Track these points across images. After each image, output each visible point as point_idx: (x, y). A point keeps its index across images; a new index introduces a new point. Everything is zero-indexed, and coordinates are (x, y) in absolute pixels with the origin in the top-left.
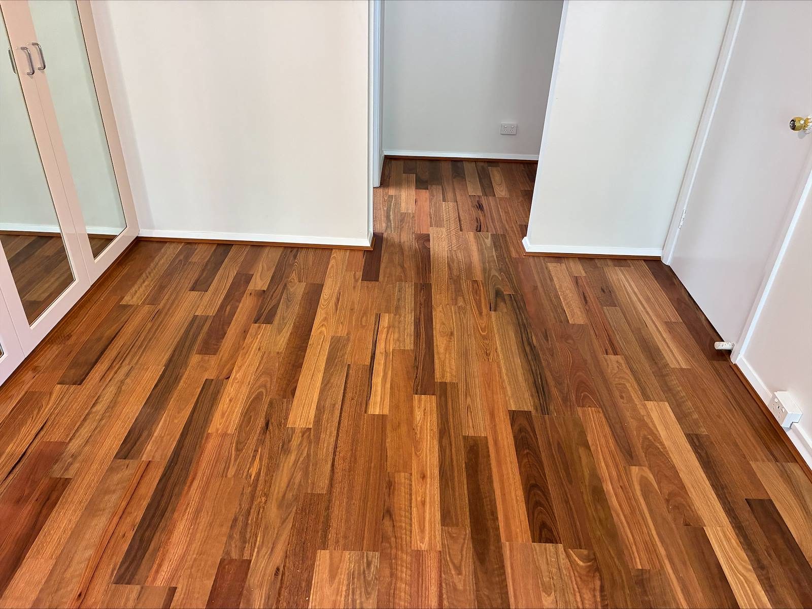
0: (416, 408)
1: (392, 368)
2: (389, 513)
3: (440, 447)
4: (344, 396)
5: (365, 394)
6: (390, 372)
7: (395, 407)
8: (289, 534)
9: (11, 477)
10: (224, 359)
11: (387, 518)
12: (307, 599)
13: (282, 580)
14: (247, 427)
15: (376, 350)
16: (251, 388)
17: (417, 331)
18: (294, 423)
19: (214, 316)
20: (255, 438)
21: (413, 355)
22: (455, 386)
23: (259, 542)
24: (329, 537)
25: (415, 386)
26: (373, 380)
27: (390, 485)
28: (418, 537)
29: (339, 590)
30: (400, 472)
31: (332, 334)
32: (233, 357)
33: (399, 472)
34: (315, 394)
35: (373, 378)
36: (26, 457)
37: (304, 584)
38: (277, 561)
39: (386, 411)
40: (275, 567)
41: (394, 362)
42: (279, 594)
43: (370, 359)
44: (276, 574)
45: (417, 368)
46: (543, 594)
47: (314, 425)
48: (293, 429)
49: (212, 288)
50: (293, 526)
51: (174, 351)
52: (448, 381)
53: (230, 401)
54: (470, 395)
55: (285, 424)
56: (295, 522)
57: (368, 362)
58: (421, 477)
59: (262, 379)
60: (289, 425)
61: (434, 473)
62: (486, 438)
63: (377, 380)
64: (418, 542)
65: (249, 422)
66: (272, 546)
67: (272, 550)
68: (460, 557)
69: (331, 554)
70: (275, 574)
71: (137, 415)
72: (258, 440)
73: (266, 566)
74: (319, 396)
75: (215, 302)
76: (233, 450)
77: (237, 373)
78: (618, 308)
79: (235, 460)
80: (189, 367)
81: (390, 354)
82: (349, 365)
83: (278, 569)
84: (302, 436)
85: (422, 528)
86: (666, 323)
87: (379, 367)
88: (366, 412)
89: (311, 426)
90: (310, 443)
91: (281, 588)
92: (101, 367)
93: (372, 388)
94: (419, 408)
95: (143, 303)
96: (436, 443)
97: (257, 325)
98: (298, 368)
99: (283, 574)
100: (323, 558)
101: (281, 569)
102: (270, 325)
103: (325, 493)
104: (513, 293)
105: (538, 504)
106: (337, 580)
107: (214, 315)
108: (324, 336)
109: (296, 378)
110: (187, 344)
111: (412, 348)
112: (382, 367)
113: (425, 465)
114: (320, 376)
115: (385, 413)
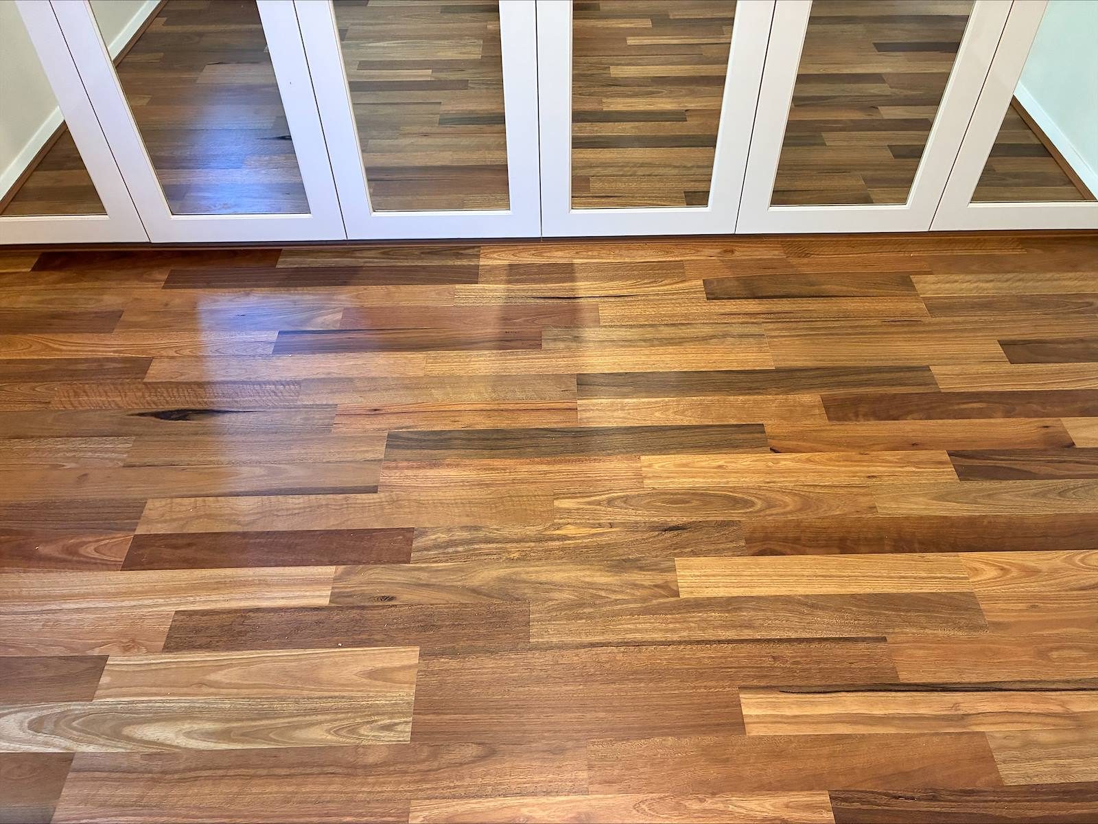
0: (785, 800)
1: (908, 736)
2: (490, 754)
4: (780, 641)
5: (798, 682)
6: (892, 731)
7: (777, 749)
8: (450, 602)
9: (542, 301)
10: (824, 434)
11: (479, 751)
12: (340, 645)
13: (375, 607)
14: (663, 502)
15: (961, 694)
16: (760, 488)
18: (685, 568)
19: (940, 392)
20: (638, 519)
21: (980, 784)
23: (438, 567)
24: (443, 660)
25: (860, 795)
26: (849, 694)
27: (556, 752)
29: (348, 686)
30: (590, 769)
31: (979, 591)
32: (834, 445)
33: (590, 767)
34: (775, 589)
35: (860, 694)
36: (573, 301)
37: (364, 637)
38: (404, 596)
39: (754, 731)
40: (393, 595)
41: (936, 739)
42: (353, 608)
44: (383, 598)
45: (934, 799)
47: (687, 600)
48: (673, 569)
49: (1022, 367)
50: (466, 605)
51: (818, 369)
53: (720, 467)
55: (680, 555)
56: (470, 606)
57: (905, 677)
58: (579, 813)
59: (787, 499)
60: (679, 561)
63: (852, 704)
65: (671, 503)
66: (431, 584)
67: (423, 585)
69: (411, 667)
71: (661, 371)
72: (637, 523)
73: (398, 583)
75: (985, 382)
76: (607, 496)
77: (793, 460)
79: (589, 503)
80: (784, 397)
81: (964, 727)
82: (884, 639)
83: (392, 599)
84: (656, 586)
87: (897, 704)
88: (743, 688)
89: (683, 596)
90: (644, 600)
91: (362, 608)
92: (752, 306)
93: (822, 695)
94: (787, 806)
95: (924, 299)
97: (946, 457)
98: (839, 548)
99: (383, 607)
100: (406, 656)
101: (391, 603)
102: (956, 477)
103: (531, 640)
106: (367, 681)
107: (942, 391)
108: (966, 578)
109: (808, 550)
110: (845, 378)
112: (904, 711)
114: (830, 589)
115: (748, 728)
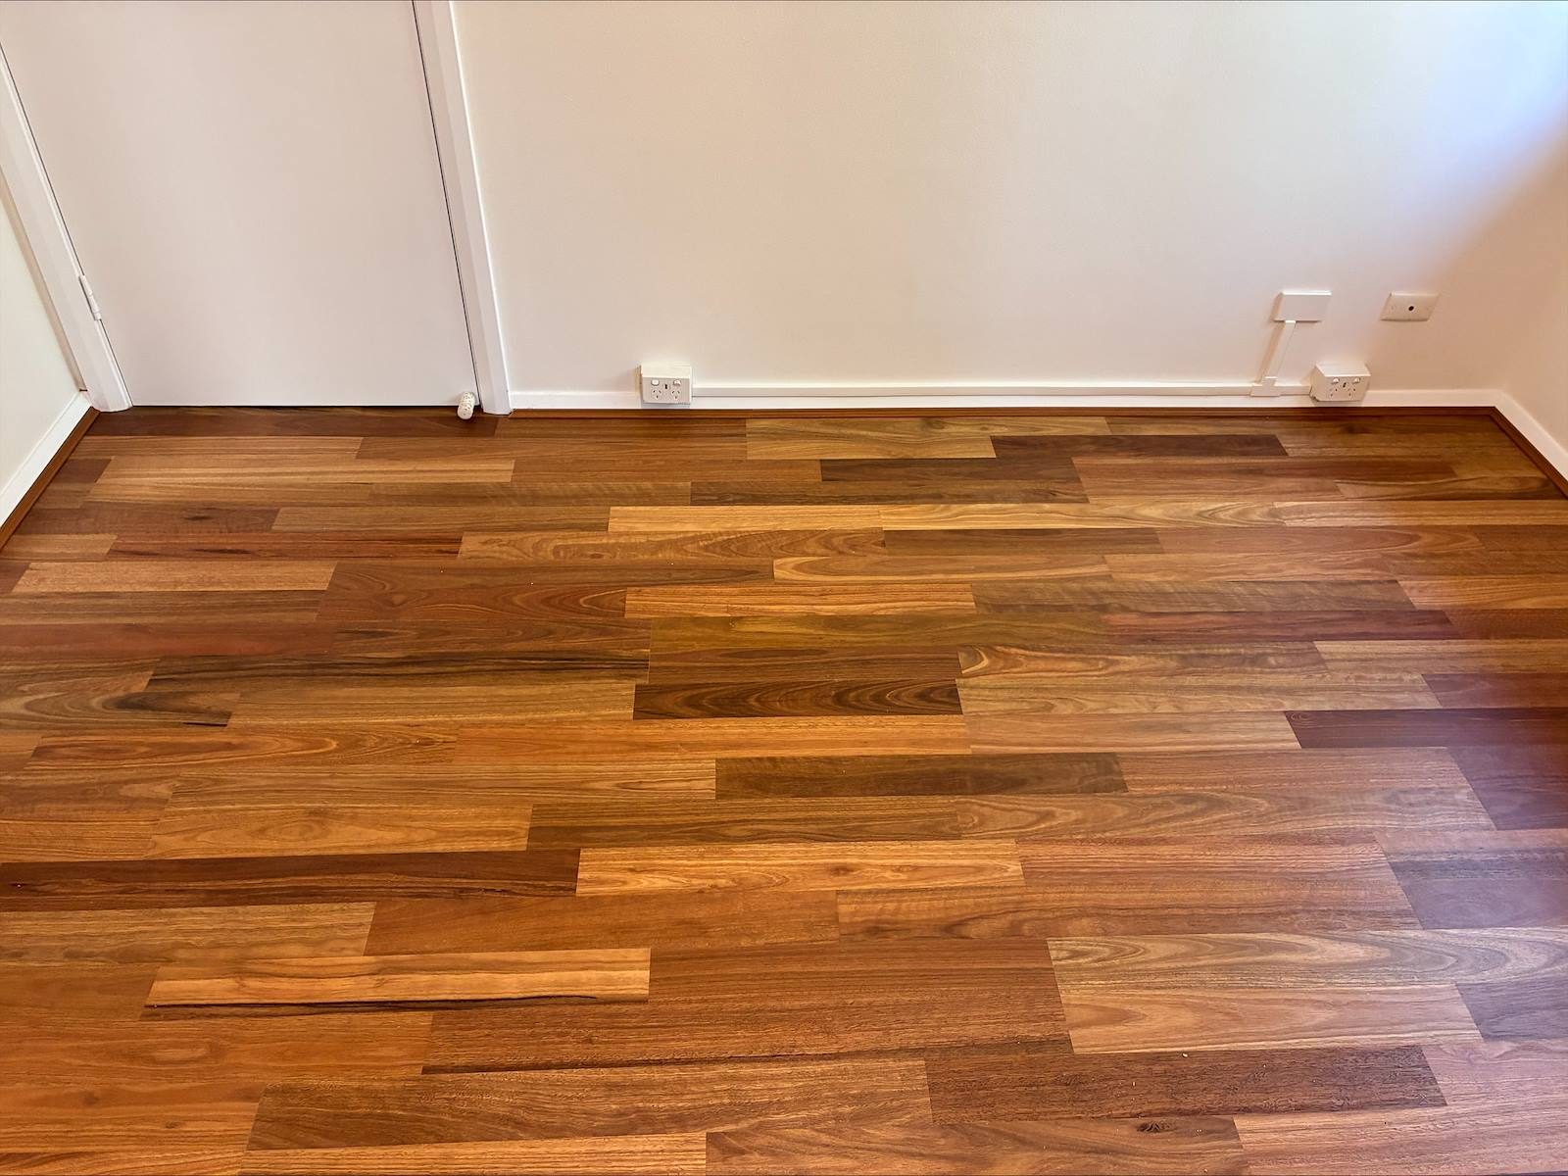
1: (459, 950)
2: (951, 928)
3: (754, 839)
4: (574, 1065)
5: (567, 1009)
6: (476, 956)
7: (621, 935)
8: (1053, 1122)
11: (964, 931)
12: (1186, 1055)
13: (1161, 1114)
15: (362, 1000)
17: (288, 895)
21: (403, 903)
22: (539, 811)
24: (1037, 1035)
25: (541, 893)
26: (510, 996)
27: (876, 930)
28: (997, 876)
29: (1148, 1001)
30: (837, 913)
33: (836, 916)
35: (495, 997)
37: (1157, 1068)
38: (1126, 1133)
39: (642, 954)
40: (1143, 1134)
41: (427, 947)
42: (1194, 1113)
43: (403, 1014)
44: (1155, 1129)
45: (462, 890)
46: (1053, 712)
47: (696, 1128)
50: (1028, 1117)
52: (527, 825)
54: (583, 782)
56: (1020, 1116)
57: (424, 1019)
61: (830, 850)
62: (718, 761)
63: (510, 985)
64: (1006, 875)
66: (1092, 1155)
67: (1104, 1152)
68: (1019, 813)
69: (1078, 1026)
70: (1156, 1131)
73: (1143, 1156)
74: (573, 1137)
78: (282, 510)
81: (384, 962)
82: (426, 1070)
83: (1143, 1128)
85: (972, 870)
86: (357, 458)
87: (453, 986)
88: (641, 1001)
89: (701, 1136)
90: (761, 1128)
91: (1180, 1113)
93: (543, 994)
94: (625, 883)
96: (739, 848)
99: (1150, 1114)
100: (1088, 1041)
101: (1141, 1121)
103: (924, 1062)
104: (151, 673)
105: (878, 698)
106: (1127, 1007)
111: (371, 905)
112: (448, 979)
113: (813, 868)
115: (647, 957)
